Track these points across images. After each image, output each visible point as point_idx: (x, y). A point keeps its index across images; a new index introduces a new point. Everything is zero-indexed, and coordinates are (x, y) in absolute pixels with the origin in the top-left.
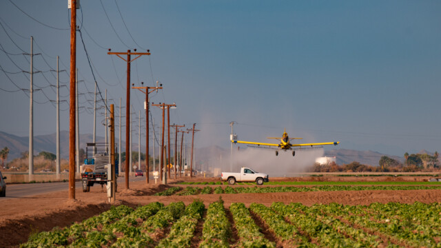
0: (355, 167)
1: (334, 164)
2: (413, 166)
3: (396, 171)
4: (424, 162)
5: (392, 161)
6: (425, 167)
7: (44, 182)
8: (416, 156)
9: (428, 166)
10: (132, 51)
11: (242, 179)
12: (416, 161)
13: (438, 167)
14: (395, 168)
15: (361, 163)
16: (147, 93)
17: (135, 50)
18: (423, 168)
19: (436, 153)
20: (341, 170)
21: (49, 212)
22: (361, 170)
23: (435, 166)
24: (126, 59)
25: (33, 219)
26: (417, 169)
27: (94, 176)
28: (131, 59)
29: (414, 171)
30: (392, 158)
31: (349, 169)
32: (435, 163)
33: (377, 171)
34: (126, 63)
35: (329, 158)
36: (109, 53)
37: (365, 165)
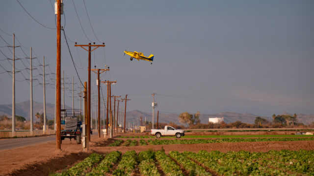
0: (238, 125)
1: (223, 123)
2: (279, 124)
3: (267, 127)
4: (287, 120)
5: (264, 120)
6: (288, 124)
7: (22, 137)
8: (281, 117)
9: (290, 124)
10: (92, 44)
11: (166, 134)
12: (281, 121)
13: (296, 124)
14: (267, 125)
15: (242, 122)
16: (99, 74)
17: (94, 43)
18: (286, 125)
19: (295, 114)
20: (228, 127)
21: (48, 159)
22: (243, 127)
23: (294, 124)
24: (88, 50)
25: (41, 164)
26: (282, 126)
27: (65, 133)
28: (92, 50)
29: (280, 128)
30: (264, 118)
31: (234, 126)
32: (294, 121)
33: (254, 127)
34: (88, 53)
35: (220, 119)
36: (75, 46)
37: (246, 123)
